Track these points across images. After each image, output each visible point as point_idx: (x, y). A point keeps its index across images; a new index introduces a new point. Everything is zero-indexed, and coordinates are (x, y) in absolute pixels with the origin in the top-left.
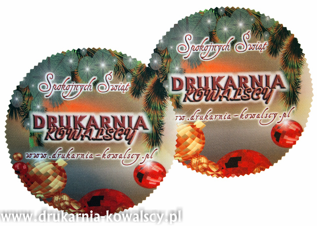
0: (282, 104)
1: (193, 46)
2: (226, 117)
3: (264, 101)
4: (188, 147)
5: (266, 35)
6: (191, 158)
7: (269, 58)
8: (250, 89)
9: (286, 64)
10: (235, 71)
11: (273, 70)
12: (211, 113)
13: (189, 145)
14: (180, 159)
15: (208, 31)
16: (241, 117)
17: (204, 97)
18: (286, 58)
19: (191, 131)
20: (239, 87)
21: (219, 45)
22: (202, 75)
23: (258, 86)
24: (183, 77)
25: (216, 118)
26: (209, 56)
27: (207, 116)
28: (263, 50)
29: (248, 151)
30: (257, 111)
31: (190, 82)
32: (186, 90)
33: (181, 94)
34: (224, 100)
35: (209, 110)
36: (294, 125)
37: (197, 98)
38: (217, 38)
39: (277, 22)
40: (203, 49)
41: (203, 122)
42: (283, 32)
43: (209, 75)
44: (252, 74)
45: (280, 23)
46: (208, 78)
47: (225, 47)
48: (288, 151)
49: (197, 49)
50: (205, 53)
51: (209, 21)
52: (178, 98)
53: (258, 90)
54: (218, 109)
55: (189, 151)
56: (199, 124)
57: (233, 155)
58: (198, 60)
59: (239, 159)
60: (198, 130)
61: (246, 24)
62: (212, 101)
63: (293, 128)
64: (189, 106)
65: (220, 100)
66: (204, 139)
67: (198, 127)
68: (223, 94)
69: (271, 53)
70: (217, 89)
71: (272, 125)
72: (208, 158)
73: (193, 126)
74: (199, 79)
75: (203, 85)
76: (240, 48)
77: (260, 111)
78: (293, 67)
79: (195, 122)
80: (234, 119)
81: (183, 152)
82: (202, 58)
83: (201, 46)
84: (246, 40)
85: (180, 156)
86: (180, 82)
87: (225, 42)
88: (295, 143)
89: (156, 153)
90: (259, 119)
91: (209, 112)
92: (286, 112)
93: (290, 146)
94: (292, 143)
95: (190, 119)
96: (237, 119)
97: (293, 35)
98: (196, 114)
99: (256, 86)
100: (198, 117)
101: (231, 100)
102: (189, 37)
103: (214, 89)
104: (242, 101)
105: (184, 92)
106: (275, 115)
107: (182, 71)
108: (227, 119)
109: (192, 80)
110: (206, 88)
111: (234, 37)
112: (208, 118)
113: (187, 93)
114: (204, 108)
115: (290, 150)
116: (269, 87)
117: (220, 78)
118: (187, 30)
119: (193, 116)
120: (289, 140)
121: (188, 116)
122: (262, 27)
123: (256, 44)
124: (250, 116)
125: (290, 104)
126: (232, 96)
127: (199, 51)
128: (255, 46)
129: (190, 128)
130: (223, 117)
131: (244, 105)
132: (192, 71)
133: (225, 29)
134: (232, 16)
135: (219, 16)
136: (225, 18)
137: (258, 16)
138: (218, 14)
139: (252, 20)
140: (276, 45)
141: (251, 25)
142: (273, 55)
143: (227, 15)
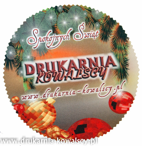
0: (115, 79)
1: (40, 38)
2: (72, 93)
3: (101, 78)
4: (43, 120)
5: (97, 25)
6: (46, 128)
7: (101, 43)
8: (89, 69)
9: (115, 47)
10: (75, 55)
11: (105, 52)
12: (59, 91)
13: (43, 118)
14: (38, 129)
15: (51, 25)
16: (83, 92)
17: (52, 78)
18: (114, 42)
19: (44, 106)
20: (80, 68)
21: (61, 35)
22: (49, 61)
23: (95, 66)
24: (34, 64)
25: (63, 94)
26: (54, 45)
27: (56, 93)
28: (96, 37)
30: (96, 87)
31: (40, 67)
32: (37, 74)
33: (33, 78)
34: (68, 79)
35: (57, 88)
36: (126, 95)
37: (47, 79)
38: (58, 30)
39: (105, 14)
40: (48, 40)
41: (53, 98)
42: (111, 22)
43: (55, 60)
44: (89, 57)
45: (107, 15)
46: (54, 63)
47: (65, 37)
48: (123, 117)
49: (43, 40)
50: (50, 43)
51: (51, 18)
52: (32, 81)
53: (95, 69)
54: (64, 87)
55: (44, 122)
56: (50, 100)
57: (80, 124)
58: (45, 49)
59: (85, 126)
60: (49, 105)
61: (81, 18)
62: (59, 81)
63: (126, 97)
64: (40, 86)
65: (65, 80)
66: (55, 112)
67: (49, 103)
68: (67, 74)
69: (102, 39)
70: (62, 71)
71: (108, 97)
72: (60, 127)
73: (46, 102)
74: (47, 64)
75: (51, 69)
76: (77, 37)
77: (98, 86)
78: (121, 49)
79: (47, 99)
80: (78, 94)
81: (39, 124)
82: (48, 47)
83: (46, 38)
84: (82, 30)
85: (37, 128)
87: (65, 33)
88: (128, 109)
90: (98, 93)
91: (57, 90)
92: (119, 85)
93: (125, 112)
94: (126, 109)
95: (42, 96)
96: (80, 94)
97: (118, 24)
98: (47, 92)
99: (93, 67)
100: (49, 95)
101: (74, 79)
102: (36, 31)
103: (59, 71)
104: (83, 79)
105: (35, 75)
106: (111, 88)
107: (33, 59)
108: (72, 95)
109: (42, 65)
110: (53, 71)
111: (72, 28)
112: (57, 94)
113: (39, 76)
114: (53, 87)
115: (125, 115)
116: (103, 66)
117: (64, 62)
118: (34, 26)
119: (45, 95)
120: (124, 107)
121: (41, 95)
122: (93, 19)
123: (90, 32)
124: (90, 91)
125: (122, 78)
126: (74, 75)
127: (45, 42)
128: (90, 35)
129: (43, 104)
130: (69, 93)
131: (85, 82)
132: (41, 58)
133: (65, 23)
134: (69, 12)
135: (59, 13)
136: (63, 14)
137: (90, 10)
138: (58, 11)
139: (85, 14)
140: (106, 32)
141: (85, 18)
142: (104, 40)
143: (65, 12)
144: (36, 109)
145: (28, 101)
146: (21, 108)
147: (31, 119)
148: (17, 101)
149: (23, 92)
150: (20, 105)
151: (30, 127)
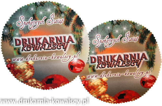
0: (146, 68)
1: (101, 40)
2: (118, 75)
3: (137, 66)
4: (99, 90)
5: (138, 34)
6: (101, 95)
7: (139, 45)
8: (130, 61)
9: (148, 47)
10: (122, 52)
11: (141, 51)
13: (100, 89)
14: (96, 96)
15: (108, 32)
16: (125, 74)
17: (107, 66)
18: (147, 44)
19: (100, 82)
21: (114, 39)
22: (106, 55)
23: (134, 59)
24: (96, 56)
25: (113, 75)
26: (109, 45)
27: (108, 75)
28: (136, 41)
29: (129, 90)
30: (133, 71)
31: (100, 58)
32: (98, 62)
33: (95, 65)
34: (117, 66)
36: (152, 77)
37: (103, 66)
38: (113, 36)
39: (143, 26)
40: (106, 42)
41: (106, 78)
42: (146, 31)
44: (131, 53)
45: (145, 27)
46: (109, 56)
47: (117, 40)
48: (149, 90)
49: (103, 42)
50: (107, 44)
51: (109, 28)
52: (94, 67)
53: (134, 61)
54: (114, 71)
55: (100, 92)
57: (121, 93)
58: (104, 47)
59: (124, 94)
60: (104, 82)
61: (127, 28)
62: (111, 67)
63: (151, 78)
64: (99, 70)
67: (104, 80)
69: (140, 42)
70: (113, 61)
71: (141, 78)
72: (109, 95)
73: (102, 80)
74: (104, 57)
75: (106, 60)
76: (125, 40)
77: (135, 71)
78: (151, 49)
79: (102, 78)
80: (122, 76)
81: (97, 92)
82: (106, 46)
83: (105, 41)
84: (128, 36)
85: (95, 95)
86: (95, 59)
87: (117, 38)
88: (152, 86)
89: (79, 55)
91: (109, 73)
92: (148, 71)
93: (150, 87)
94: (151, 86)
96: (123, 75)
97: (151, 33)
98: (103, 74)
100: (104, 76)
102: (98, 36)
104: (126, 67)
105: (96, 63)
106: (142, 73)
107: (96, 53)
110: (108, 61)
111: (121, 35)
113: (98, 64)
114: (107, 71)
115: (150, 89)
116: (139, 59)
117: (115, 56)
118: (98, 33)
119: (101, 75)
120: (149, 84)
121: (99, 75)
122: (136, 29)
125: (150, 67)
126: (121, 64)
127: (104, 43)
128: (132, 39)
129: (100, 81)
130: (116, 75)
131: (127, 69)
132: (100, 53)
133: (117, 31)
134: (120, 25)
135: (114, 25)
136: (117, 25)
137: (134, 24)
138: (113, 24)
139: (131, 26)
140: (143, 38)
141: (130, 28)
142: (141, 43)
143: (118, 24)
144: (95, 84)
145: (91, 79)
146: (87, 83)
147: (92, 90)
148: (84, 79)
149: (88, 74)
150: (86, 81)
151: (91, 94)
